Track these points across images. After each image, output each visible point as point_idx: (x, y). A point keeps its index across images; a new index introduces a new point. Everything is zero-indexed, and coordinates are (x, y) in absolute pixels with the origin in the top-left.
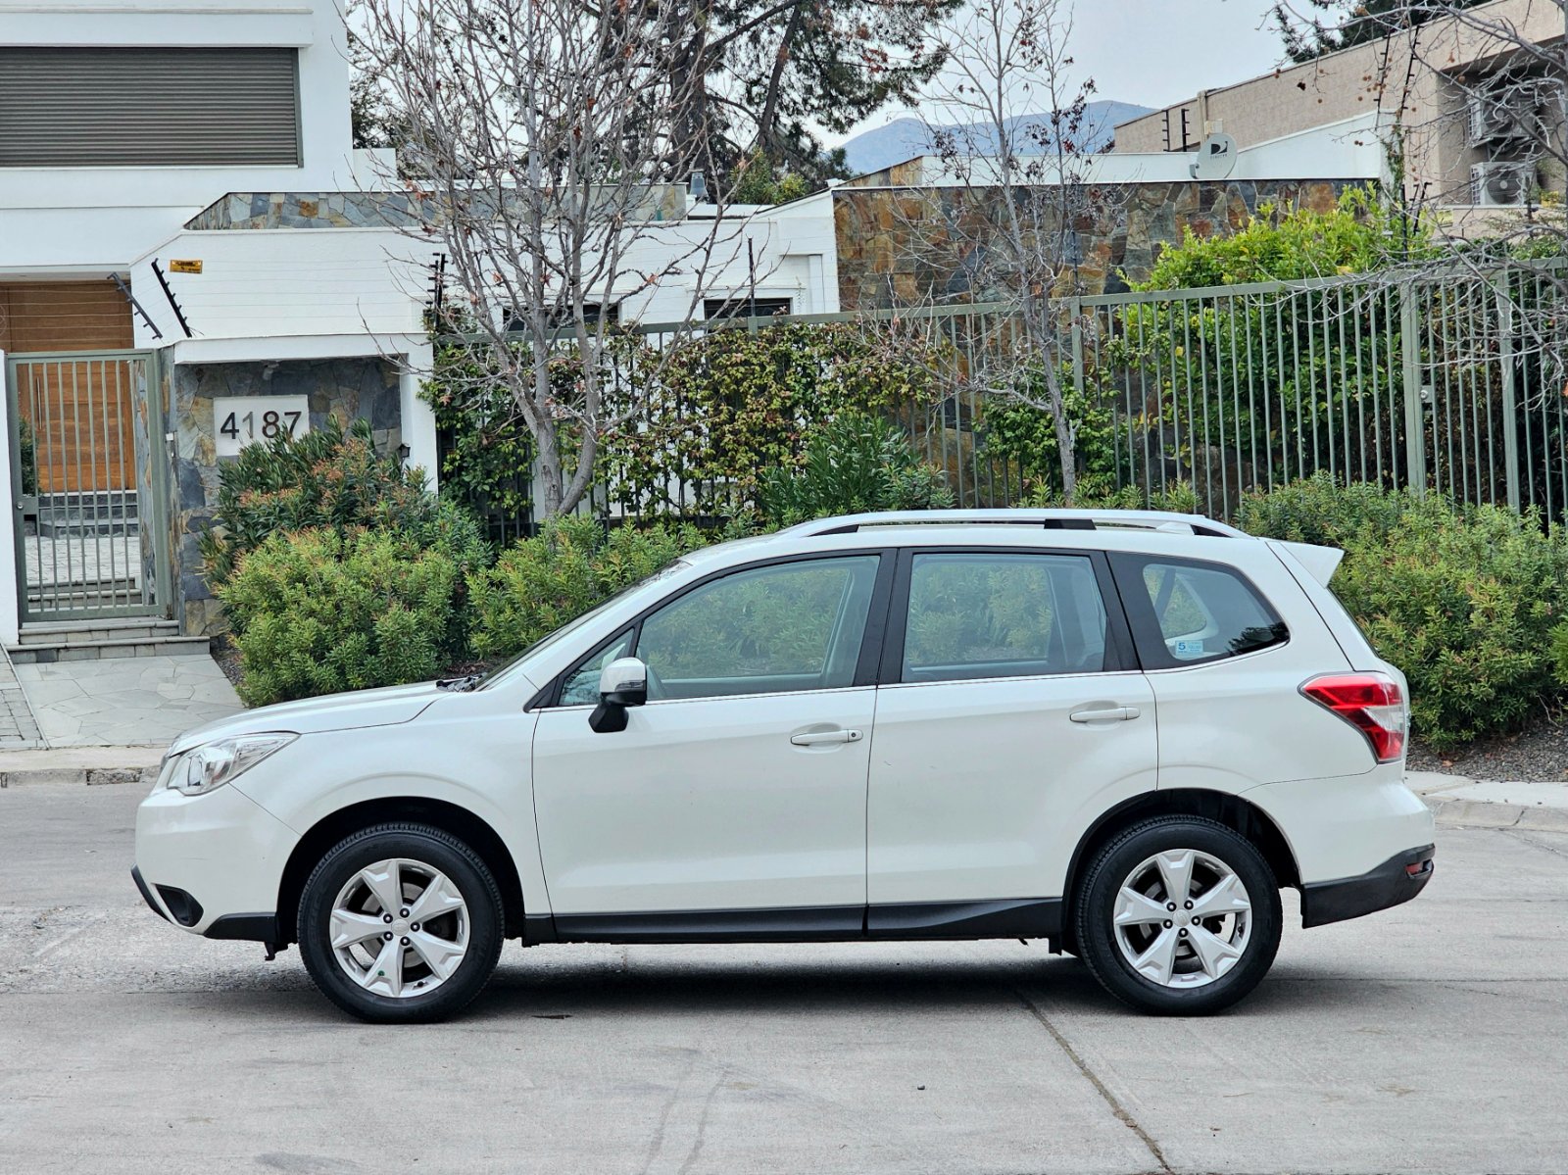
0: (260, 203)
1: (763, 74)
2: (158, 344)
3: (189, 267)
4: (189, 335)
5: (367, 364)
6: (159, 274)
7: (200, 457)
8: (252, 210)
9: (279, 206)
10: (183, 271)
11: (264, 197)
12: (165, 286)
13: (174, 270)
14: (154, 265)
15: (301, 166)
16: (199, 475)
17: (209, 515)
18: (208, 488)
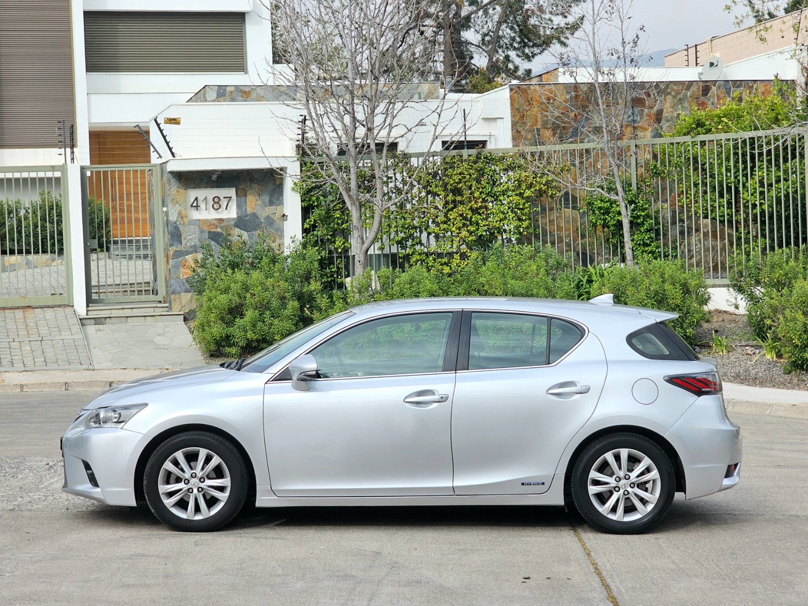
0: (222, 91)
1: (490, 30)
2: (160, 161)
3: (174, 121)
4: (174, 156)
5: (266, 172)
6: (158, 125)
7: (180, 220)
8: (217, 94)
9: (231, 92)
10: (171, 123)
11: (223, 88)
12: (161, 131)
13: (166, 123)
14: (156, 120)
15: (246, 73)
16: (179, 229)
17: (184, 249)
18: (183, 235)
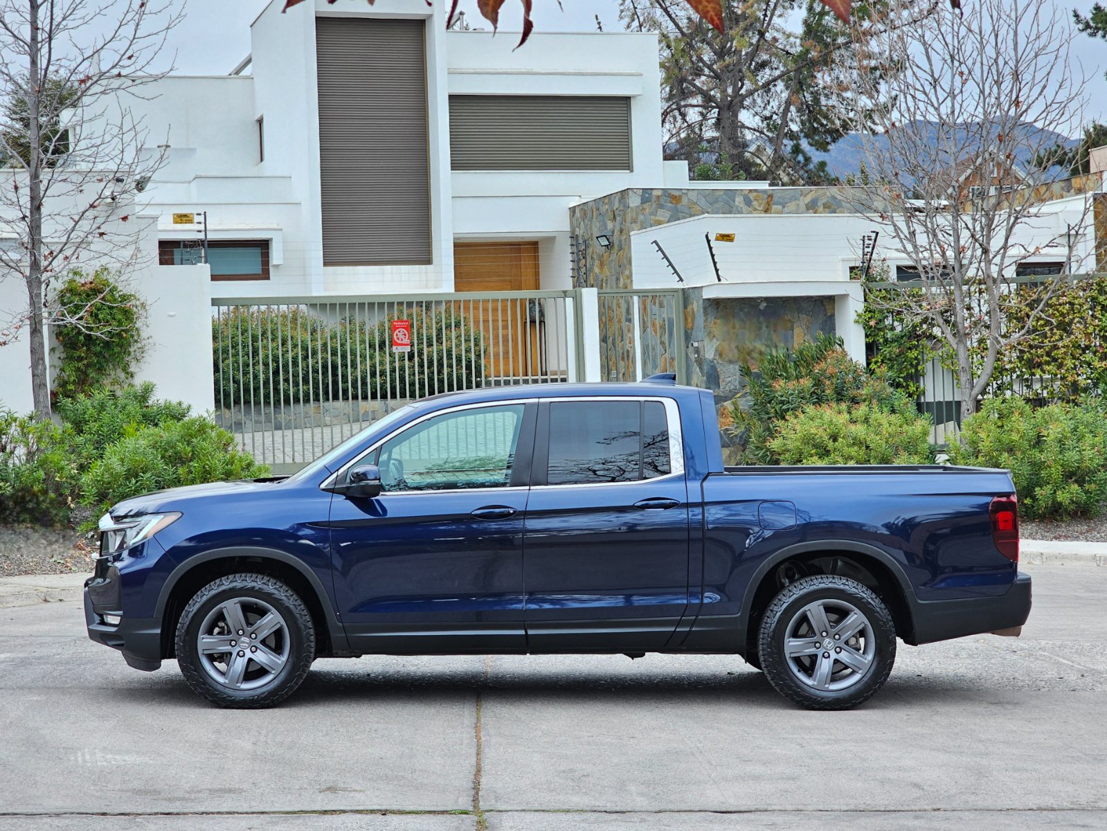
0: (647, 195)
2: (680, 286)
3: (727, 238)
4: (719, 280)
5: (816, 301)
6: (708, 241)
7: (717, 357)
9: (658, 197)
10: (723, 240)
11: (649, 191)
12: (711, 248)
13: (717, 239)
14: (707, 236)
15: (632, 171)
16: (716, 369)
17: (722, 394)
18: (722, 377)
